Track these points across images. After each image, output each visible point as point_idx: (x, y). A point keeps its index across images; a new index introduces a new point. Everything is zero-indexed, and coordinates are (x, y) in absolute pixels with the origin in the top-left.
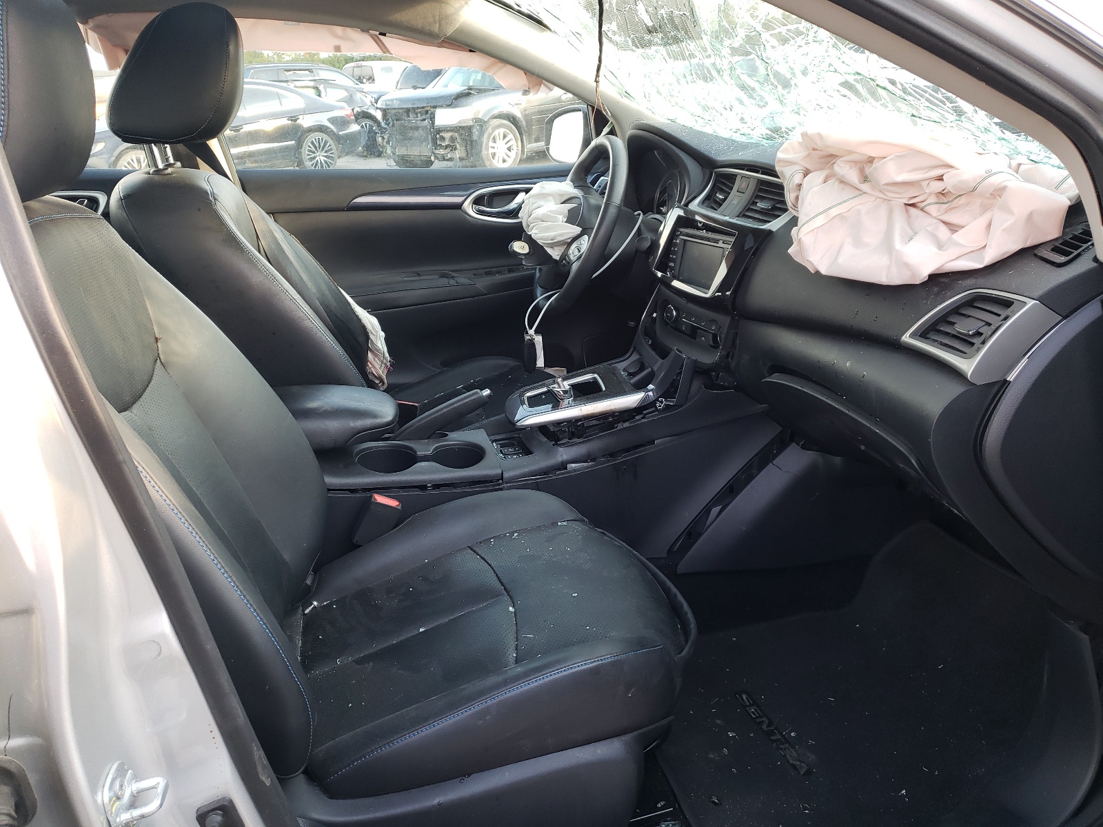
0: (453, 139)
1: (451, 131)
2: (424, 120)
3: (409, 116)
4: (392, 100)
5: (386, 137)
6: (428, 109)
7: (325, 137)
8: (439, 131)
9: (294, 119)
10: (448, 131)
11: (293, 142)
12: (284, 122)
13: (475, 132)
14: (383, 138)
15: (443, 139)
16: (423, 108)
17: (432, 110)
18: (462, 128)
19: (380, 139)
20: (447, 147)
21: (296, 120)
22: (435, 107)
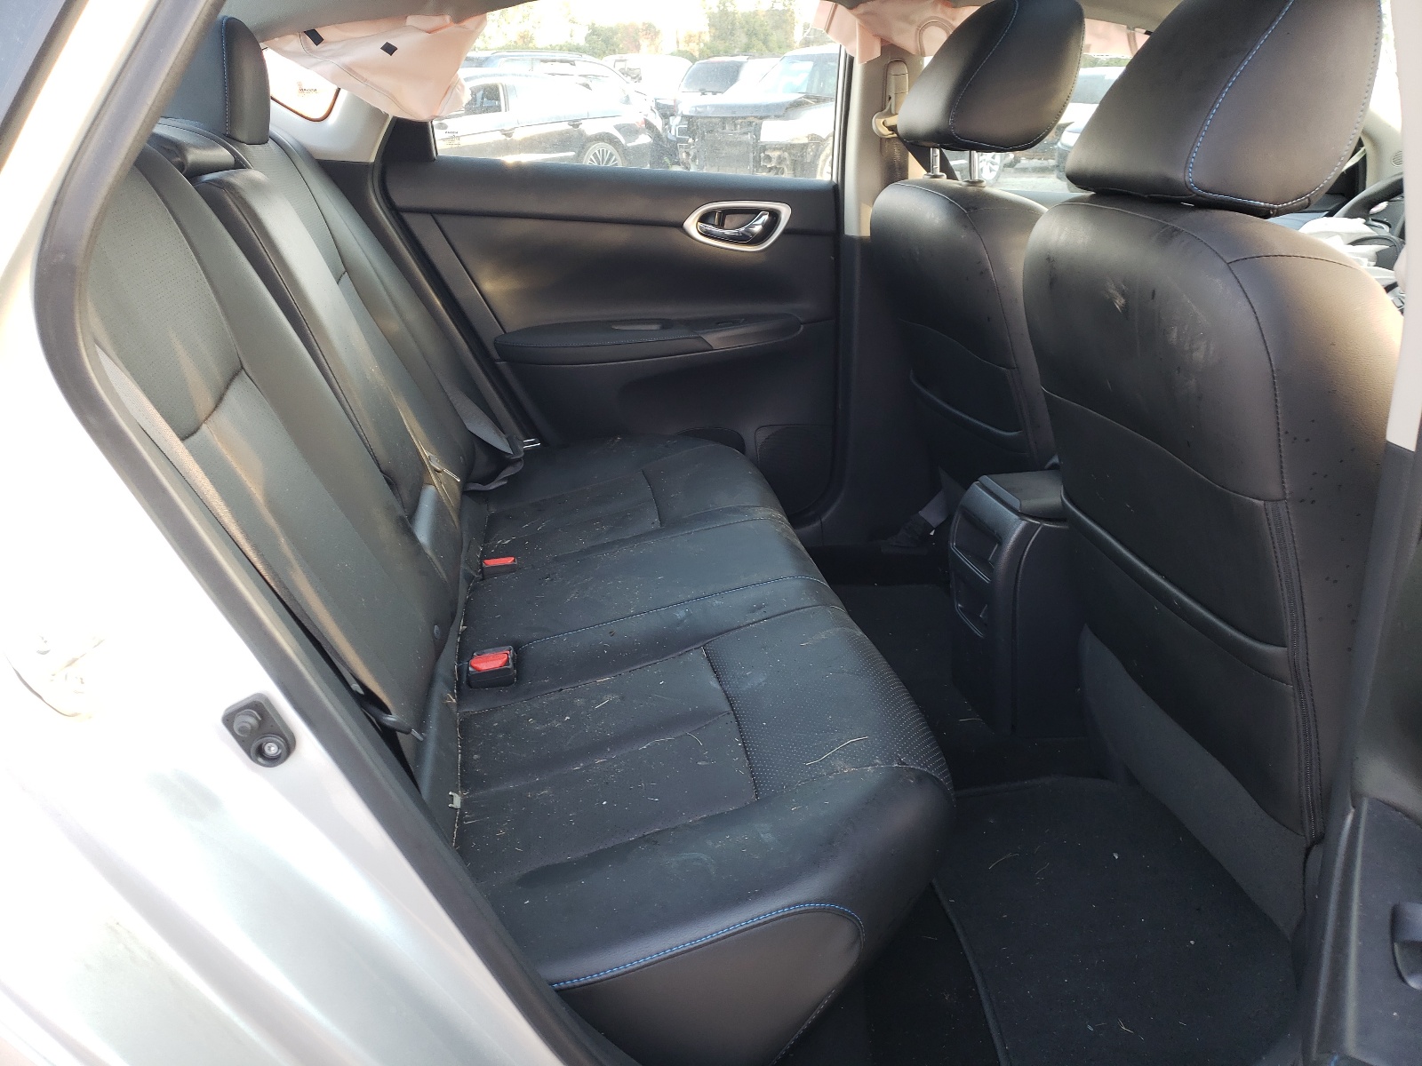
0: (781, 160)
1: (780, 149)
2: (746, 133)
3: (724, 128)
4: (706, 106)
5: (692, 153)
6: (751, 119)
7: (610, 149)
8: (764, 149)
9: (575, 124)
10: (775, 149)
11: (573, 153)
12: (565, 127)
13: (810, 152)
14: (688, 154)
15: (769, 158)
16: (744, 118)
17: (758, 121)
18: (793, 146)
19: (684, 155)
20: (771, 169)
21: (578, 126)
22: (762, 118)
